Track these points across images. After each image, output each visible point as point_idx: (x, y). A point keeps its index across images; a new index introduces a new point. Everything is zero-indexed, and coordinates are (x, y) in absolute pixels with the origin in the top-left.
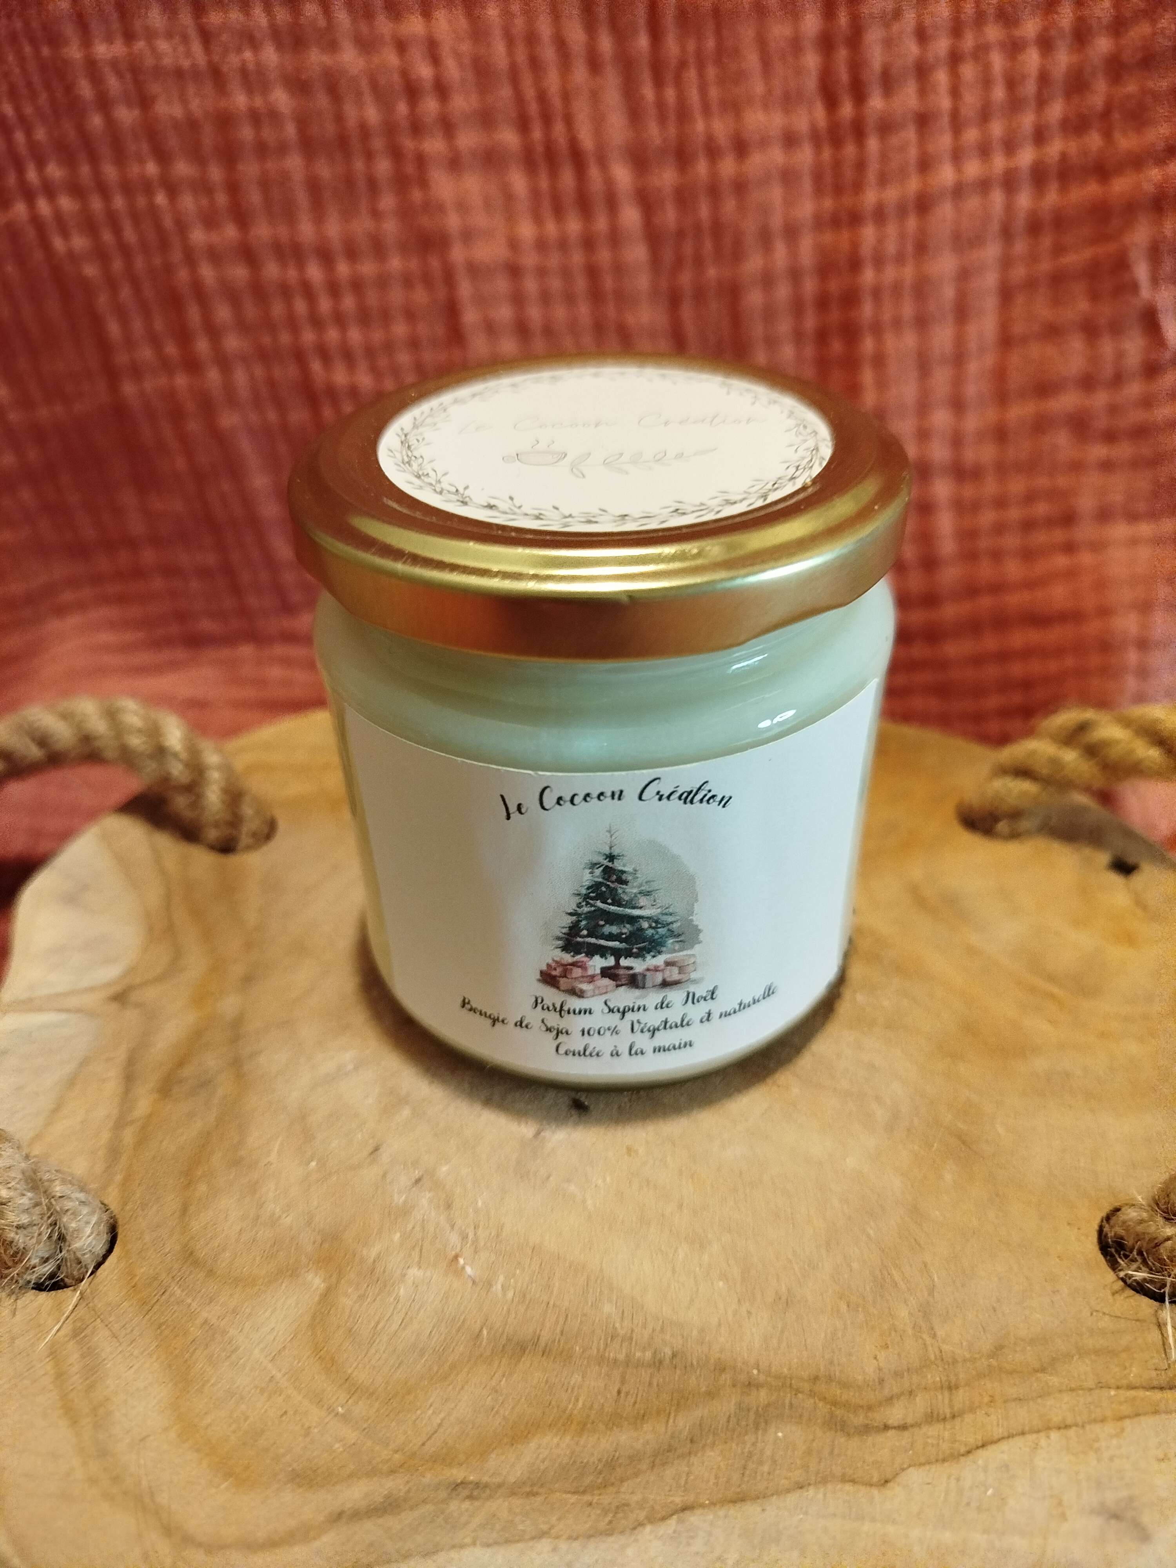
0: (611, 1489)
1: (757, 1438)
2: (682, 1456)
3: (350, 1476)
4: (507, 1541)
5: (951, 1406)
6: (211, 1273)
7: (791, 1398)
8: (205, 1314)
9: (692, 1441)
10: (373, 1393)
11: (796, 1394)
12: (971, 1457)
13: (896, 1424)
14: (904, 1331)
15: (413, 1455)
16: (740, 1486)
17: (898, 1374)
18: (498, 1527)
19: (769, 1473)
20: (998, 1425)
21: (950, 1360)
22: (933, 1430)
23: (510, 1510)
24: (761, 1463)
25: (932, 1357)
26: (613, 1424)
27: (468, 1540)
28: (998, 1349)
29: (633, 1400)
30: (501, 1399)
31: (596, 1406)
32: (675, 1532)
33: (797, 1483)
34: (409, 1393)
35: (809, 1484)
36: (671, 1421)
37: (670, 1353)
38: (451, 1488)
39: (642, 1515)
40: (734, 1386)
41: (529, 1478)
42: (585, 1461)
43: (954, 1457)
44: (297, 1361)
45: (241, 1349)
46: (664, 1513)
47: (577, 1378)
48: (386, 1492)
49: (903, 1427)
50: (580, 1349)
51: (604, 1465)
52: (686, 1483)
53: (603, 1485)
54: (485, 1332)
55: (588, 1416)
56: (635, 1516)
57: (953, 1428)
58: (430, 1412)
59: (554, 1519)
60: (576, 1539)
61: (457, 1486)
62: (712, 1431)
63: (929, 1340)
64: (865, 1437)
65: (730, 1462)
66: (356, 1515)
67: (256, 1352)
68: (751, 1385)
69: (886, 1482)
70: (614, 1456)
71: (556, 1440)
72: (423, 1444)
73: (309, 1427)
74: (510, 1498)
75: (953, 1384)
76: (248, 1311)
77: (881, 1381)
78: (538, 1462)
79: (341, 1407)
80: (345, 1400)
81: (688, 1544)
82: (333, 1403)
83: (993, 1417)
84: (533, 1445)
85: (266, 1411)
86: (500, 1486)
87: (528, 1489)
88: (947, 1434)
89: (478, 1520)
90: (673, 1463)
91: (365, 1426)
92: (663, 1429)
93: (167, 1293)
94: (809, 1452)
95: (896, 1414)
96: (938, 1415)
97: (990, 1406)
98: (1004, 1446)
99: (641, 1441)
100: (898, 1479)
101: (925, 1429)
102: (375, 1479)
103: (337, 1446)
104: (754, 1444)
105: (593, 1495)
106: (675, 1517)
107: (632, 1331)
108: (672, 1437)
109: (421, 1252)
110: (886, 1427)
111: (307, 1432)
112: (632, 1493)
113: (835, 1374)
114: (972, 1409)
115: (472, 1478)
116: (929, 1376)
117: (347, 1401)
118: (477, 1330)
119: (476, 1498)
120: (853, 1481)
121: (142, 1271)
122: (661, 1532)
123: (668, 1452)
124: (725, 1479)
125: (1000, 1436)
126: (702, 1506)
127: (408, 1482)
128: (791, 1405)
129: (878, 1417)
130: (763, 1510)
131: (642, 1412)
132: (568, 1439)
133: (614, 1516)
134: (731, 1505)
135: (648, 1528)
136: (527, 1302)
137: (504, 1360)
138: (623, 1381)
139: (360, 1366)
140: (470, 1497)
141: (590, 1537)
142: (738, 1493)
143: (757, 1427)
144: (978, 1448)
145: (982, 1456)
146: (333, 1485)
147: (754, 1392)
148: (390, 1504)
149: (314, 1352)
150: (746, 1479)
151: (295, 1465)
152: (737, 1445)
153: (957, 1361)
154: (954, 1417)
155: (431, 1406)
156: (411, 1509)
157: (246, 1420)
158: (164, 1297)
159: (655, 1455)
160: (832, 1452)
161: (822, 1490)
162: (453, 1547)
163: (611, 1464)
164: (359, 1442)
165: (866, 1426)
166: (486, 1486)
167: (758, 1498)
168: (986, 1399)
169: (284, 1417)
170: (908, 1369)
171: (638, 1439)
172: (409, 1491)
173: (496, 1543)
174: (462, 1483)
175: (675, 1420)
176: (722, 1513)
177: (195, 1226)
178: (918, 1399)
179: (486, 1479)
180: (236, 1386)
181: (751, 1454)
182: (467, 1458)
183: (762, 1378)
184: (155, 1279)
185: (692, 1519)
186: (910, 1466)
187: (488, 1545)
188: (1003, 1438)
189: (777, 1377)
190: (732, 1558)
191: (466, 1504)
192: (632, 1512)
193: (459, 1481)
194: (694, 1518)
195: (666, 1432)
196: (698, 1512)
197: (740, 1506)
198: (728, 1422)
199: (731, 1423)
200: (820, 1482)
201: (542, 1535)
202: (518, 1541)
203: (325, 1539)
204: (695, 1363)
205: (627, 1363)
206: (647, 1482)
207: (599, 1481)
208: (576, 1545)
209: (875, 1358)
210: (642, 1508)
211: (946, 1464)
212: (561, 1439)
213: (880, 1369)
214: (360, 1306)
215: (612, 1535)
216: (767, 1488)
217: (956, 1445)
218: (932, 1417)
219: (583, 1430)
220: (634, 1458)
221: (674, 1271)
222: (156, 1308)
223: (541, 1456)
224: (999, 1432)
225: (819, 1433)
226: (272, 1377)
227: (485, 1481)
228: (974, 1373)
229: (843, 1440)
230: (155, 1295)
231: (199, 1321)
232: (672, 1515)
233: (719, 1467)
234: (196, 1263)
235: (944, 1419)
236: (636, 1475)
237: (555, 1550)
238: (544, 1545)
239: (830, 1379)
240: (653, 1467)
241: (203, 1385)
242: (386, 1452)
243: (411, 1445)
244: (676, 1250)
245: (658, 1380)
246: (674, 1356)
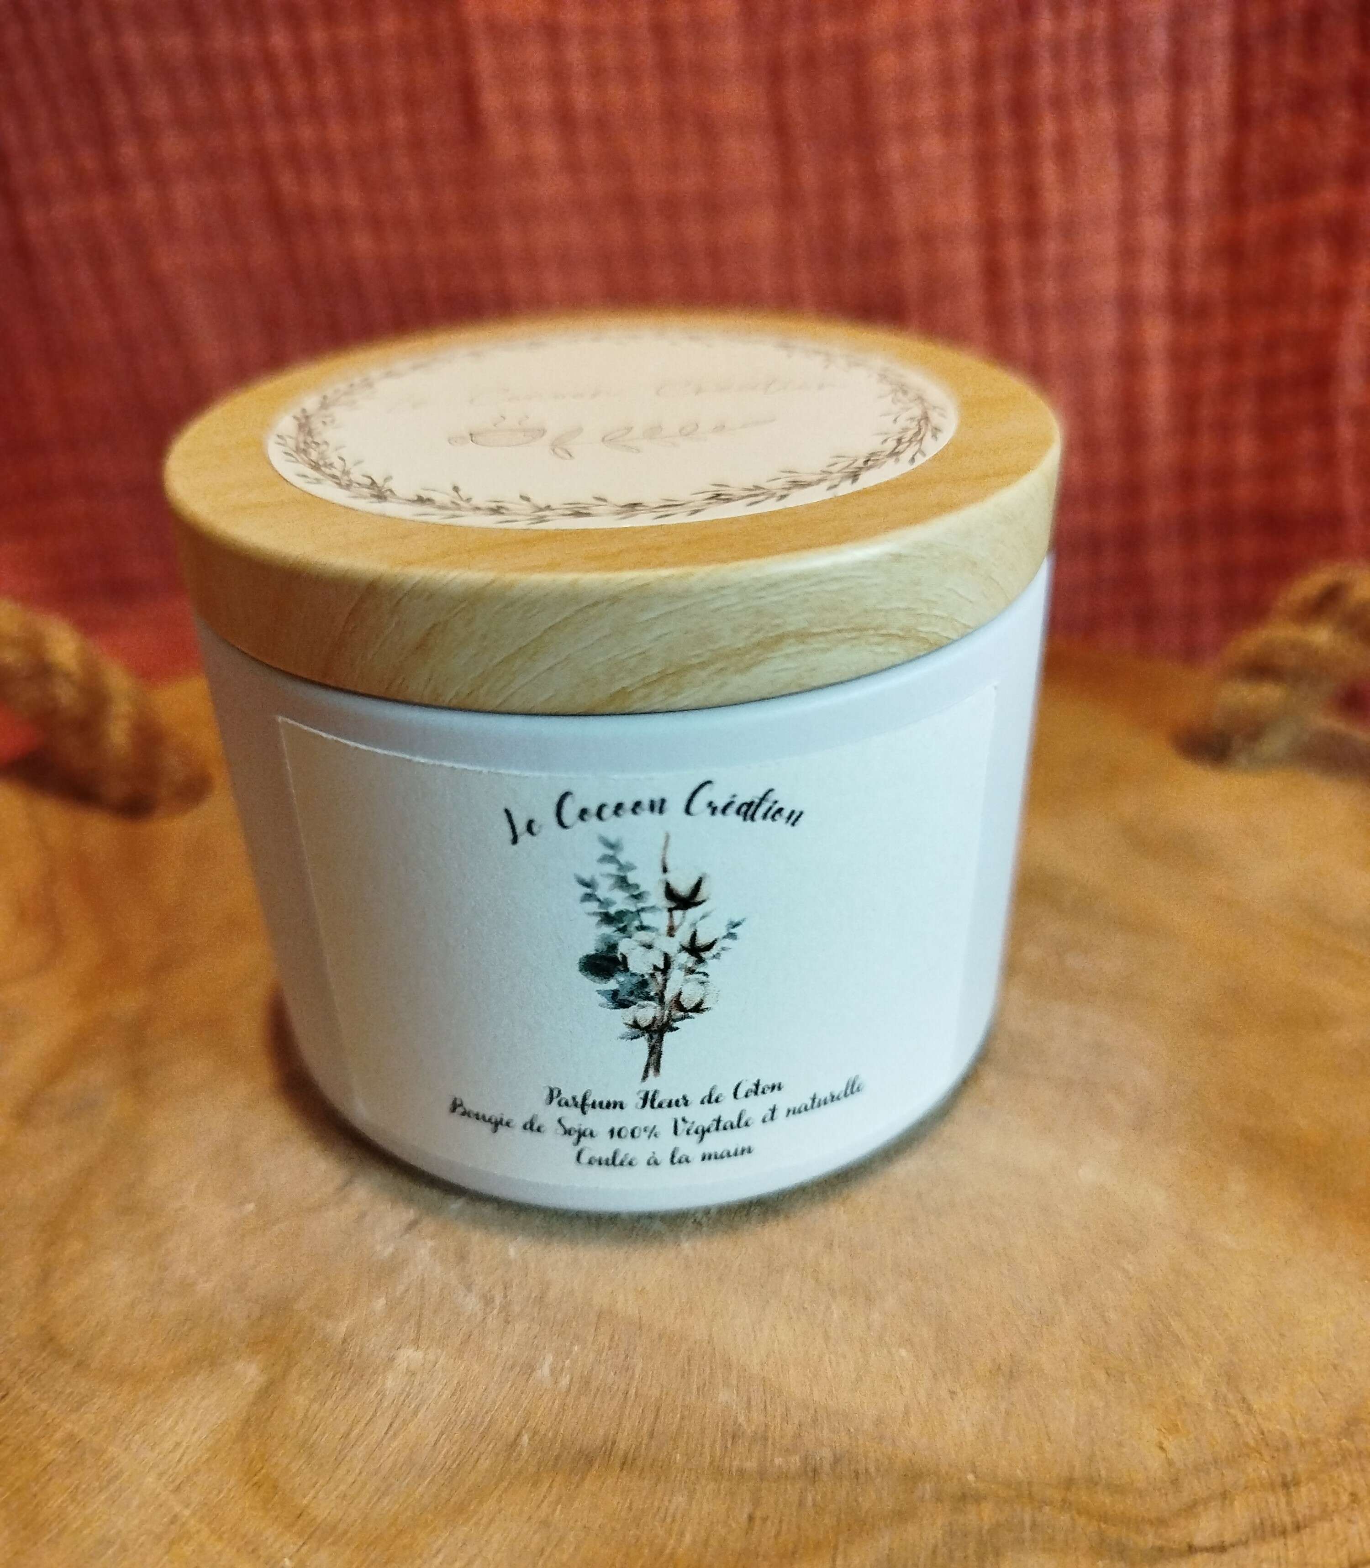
6: (81, 1365)
7: (1032, 1515)
10: (342, 1535)
11: (1040, 1508)
13: (1208, 1540)
14: (1201, 1406)
17: (1201, 1470)
22: (1268, 1550)
29: (774, 1530)
31: (713, 1543)
36: (840, 1557)
37: (829, 1457)
40: (939, 1499)
49: (1221, 1548)
50: (682, 1458)
57: (1301, 1544)
67: (150, 1478)
68: (965, 1497)
75: (1289, 1480)
76: (139, 1418)
77: (1175, 1481)
79: (289, 1558)
80: (296, 1548)
82: (277, 1553)
83: (1361, 1525)
88: (1291, 1555)
95: (1205, 1529)
96: (1273, 1526)
97: (1353, 1509)
101: (1255, 1548)
107: (766, 1427)
110: (1192, 1550)
113: (1099, 1475)
114: (1325, 1515)
118: (512, 1437)
128: (1034, 1525)
129: (1177, 1532)
136: (592, 1392)
137: (558, 1479)
138: (756, 1503)
147: (972, 1509)
154: (1298, 1528)
165: (1160, 1549)
175: (846, 1555)
178: (1236, 1504)
183: (982, 1486)
189: (1008, 1484)
198: (933, 1555)
199: (938, 1558)
204: (872, 1470)
205: (761, 1475)
213: (1173, 1460)
218: (1265, 1531)
221: (827, 1337)
235: (1284, 1532)
239: (1092, 1482)
244: (828, 1308)
245: (814, 1500)
246: (837, 1460)
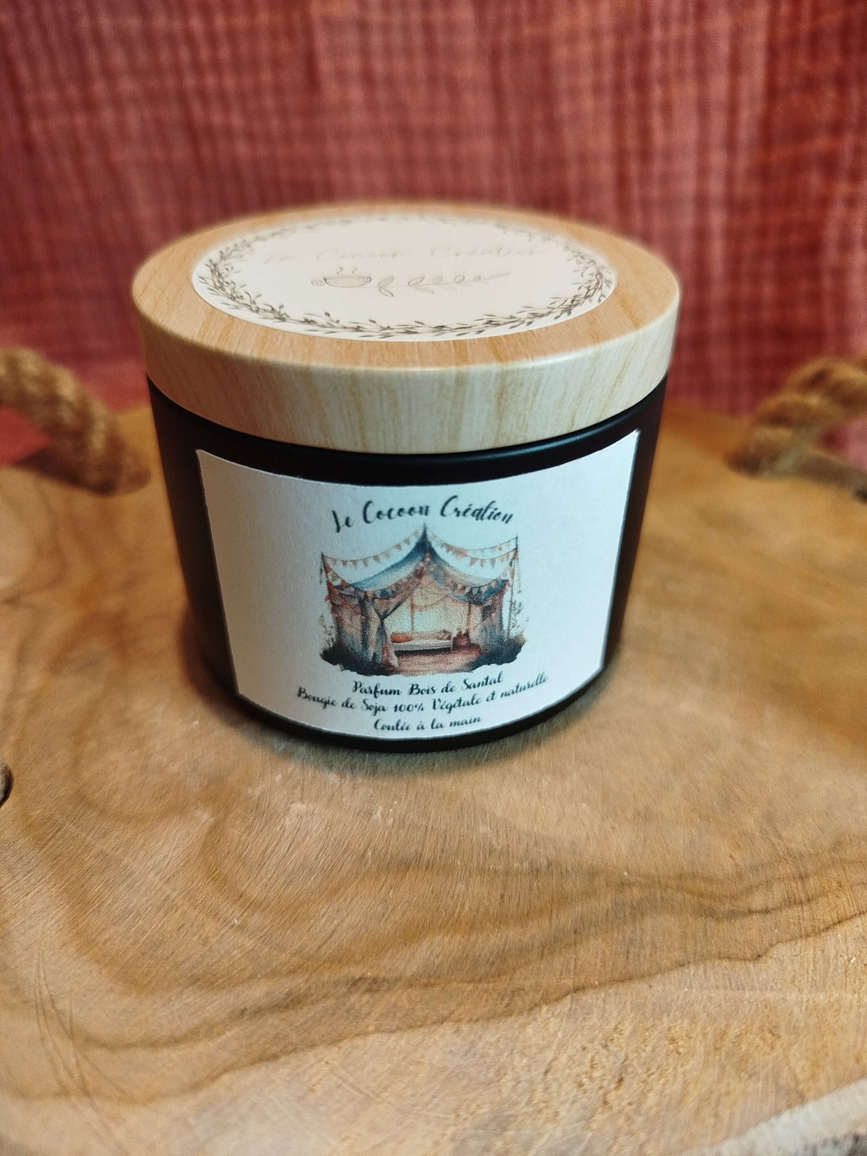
0: (504, 978)
1: (636, 927)
2: (568, 945)
3: (250, 978)
4: (410, 1027)
5: (806, 892)
6: (103, 812)
7: (661, 894)
8: (98, 847)
9: (575, 933)
10: (268, 906)
11: (665, 889)
12: (831, 932)
13: (759, 908)
14: (753, 834)
15: (309, 958)
16: (625, 967)
17: (754, 869)
18: (399, 1015)
19: (651, 955)
20: (849, 905)
21: (798, 857)
22: (793, 913)
23: (410, 1001)
24: (642, 947)
25: (781, 854)
26: (500, 922)
27: (371, 1028)
28: (838, 845)
29: (516, 902)
30: (391, 907)
31: (482, 909)
32: (570, 1010)
33: (676, 962)
34: (302, 904)
35: (689, 963)
36: (554, 917)
37: (545, 862)
38: (351, 983)
39: (538, 997)
40: (608, 886)
41: (425, 971)
42: (477, 954)
43: (817, 932)
44: (190, 883)
45: (138, 872)
46: (557, 995)
47: (461, 887)
48: (287, 990)
49: (767, 911)
50: (461, 863)
51: (496, 957)
52: (575, 968)
53: (497, 973)
54: (370, 853)
55: (475, 916)
56: (530, 998)
57: (811, 909)
58: (324, 920)
59: (453, 1005)
60: (477, 1021)
61: (355, 983)
62: (593, 924)
63: (775, 840)
64: (733, 920)
65: (614, 947)
66: (258, 1012)
67: (152, 875)
68: (623, 885)
69: (759, 956)
70: (504, 949)
71: (447, 939)
72: (320, 948)
73: (207, 938)
74: (409, 990)
75: (803, 874)
76: (141, 842)
77: (740, 876)
78: (432, 959)
79: (238, 919)
80: (241, 913)
81: (585, 1019)
82: (230, 916)
83: (844, 899)
84: (425, 944)
85: (162, 926)
86: (397, 980)
87: (426, 981)
88: (806, 915)
89: (378, 1010)
90: (561, 953)
91: (262, 934)
92: (548, 925)
93: (62, 830)
94: (684, 935)
95: (758, 901)
96: (795, 900)
97: (839, 890)
98: (858, 921)
99: (528, 934)
100: (770, 954)
101: (784, 913)
102: (275, 979)
103: (235, 952)
104: (633, 932)
105: (489, 982)
106: (569, 997)
107: (508, 845)
108: (557, 930)
109: (303, 790)
110: (751, 912)
111: (206, 941)
112: (525, 979)
113: (698, 872)
114: (823, 893)
115: (369, 974)
116: (781, 869)
117: (242, 914)
118: (362, 853)
119: (377, 991)
120: (729, 958)
121: (37, 813)
122: (558, 1011)
123: (555, 942)
124: (611, 962)
125: (852, 914)
126: (594, 987)
127: (307, 980)
128: (662, 899)
129: (741, 905)
130: (650, 986)
131: (525, 912)
132: (458, 937)
133: (511, 1000)
134: (620, 984)
135: (545, 1008)
136: (407, 827)
137: (390, 876)
138: (505, 887)
139: (252, 885)
140: (369, 991)
141: (489, 1019)
142: (625, 973)
143: (634, 917)
144: (835, 924)
145: (840, 932)
146: (234, 986)
147: (627, 890)
148: (292, 1001)
149: (207, 873)
150: (631, 960)
151: (195, 971)
152: (618, 933)
153: (803, 856)
154: (809, 900)
155: (324, 915)
156: (312, 1003)
157: (144, 934)
158: (59, 833)
159: (543, 946)
160: (705, 935)
161: (702, 966)
162: (358, 1035)
163: (502, 956)
164: (257, 948)
165: (733, 912)
166: (384, 980)
167: (644, 977)
168: (835, 885)
169: (182, 931)
170: (762, 865)
171: (525, 933)
172: (309, 988)
173: (398, 1029)
174: (360, 979)
175: (557, 916)
176: (611, 991)
177: (87, 775)
178: (774, 888)
179: (383, 974)
180: (131, 905)
181: (631, 941)
182: (363, 957)
183: (632, 879)
184: (50, 818)
185: (584, 998)
186: (777, 943)
187: (392, 1032)
188: (855, 915)
189: (646, 877)
190: (627, 1028)
191: (367, 997)
192: (527, 995)
193: (357, 977)
194: (587, 998)
195: (550, 926)
196: (591, 991)
197: (628, 984)
198: (607, 915)
199: (610, 916)
200: (698, 960)
201: (442, 1020)
202: (421, 1026)
203: (229, 1034)
204: (569, 869)
205: (507, 873)
206: (539, 969)
207: (492, 971)
208: (477, 1027)
209: (731, 857)
210: (537, 991)
211: (810, 939)
212: (452, 937)
213: (737, 865)
214: (249, 835)
215: (511, 1015)
216: (651, 967)
217: (816, 923)
218: (791, 902)
219: (471, 928)
220: (523, 950)
221: (540, 796)
222: (51, 843)
223: (434, 953)
224: (852, 910)
225: (691, 920)
226: (168, 896)
227: (383, 976)
228: (819, 864)
229: (713, 924)
230: (51, 832)
231: (93, 852)
232: (567, 995)
233: (604, 953)
234: (90, 805)
235: (801, 903)
236: (527, 963)
237: (457, 1031)
238: (447, 1029)
239: (694, 876)
240: (542, 954)
241: (100, 906)
242: (284, 955)
243: (308, 949)
244: (540, 781)
245: (537, 885)
246: (549, 864)
